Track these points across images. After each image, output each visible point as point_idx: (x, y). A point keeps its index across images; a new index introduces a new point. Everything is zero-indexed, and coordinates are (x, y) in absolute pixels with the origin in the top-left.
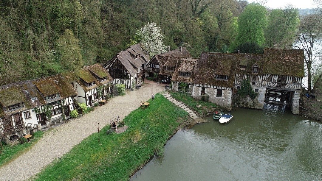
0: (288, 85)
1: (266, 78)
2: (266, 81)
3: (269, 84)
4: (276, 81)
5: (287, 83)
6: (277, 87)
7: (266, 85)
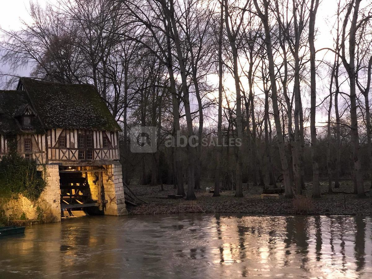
0: (98, 151)
1: (53, 140)
2: (55, 148)
3: (62, 155)
4: (76, 147)
5: (95, 147)
6: (80, 160)
7: (57, 158)
